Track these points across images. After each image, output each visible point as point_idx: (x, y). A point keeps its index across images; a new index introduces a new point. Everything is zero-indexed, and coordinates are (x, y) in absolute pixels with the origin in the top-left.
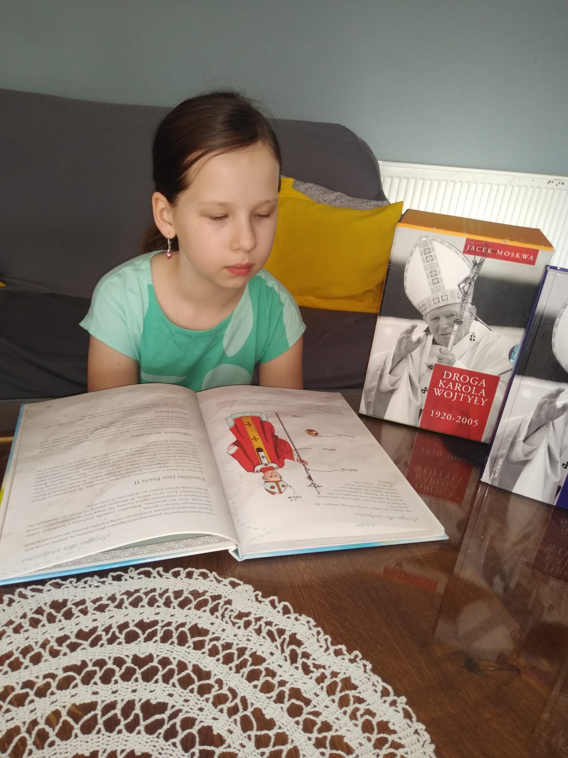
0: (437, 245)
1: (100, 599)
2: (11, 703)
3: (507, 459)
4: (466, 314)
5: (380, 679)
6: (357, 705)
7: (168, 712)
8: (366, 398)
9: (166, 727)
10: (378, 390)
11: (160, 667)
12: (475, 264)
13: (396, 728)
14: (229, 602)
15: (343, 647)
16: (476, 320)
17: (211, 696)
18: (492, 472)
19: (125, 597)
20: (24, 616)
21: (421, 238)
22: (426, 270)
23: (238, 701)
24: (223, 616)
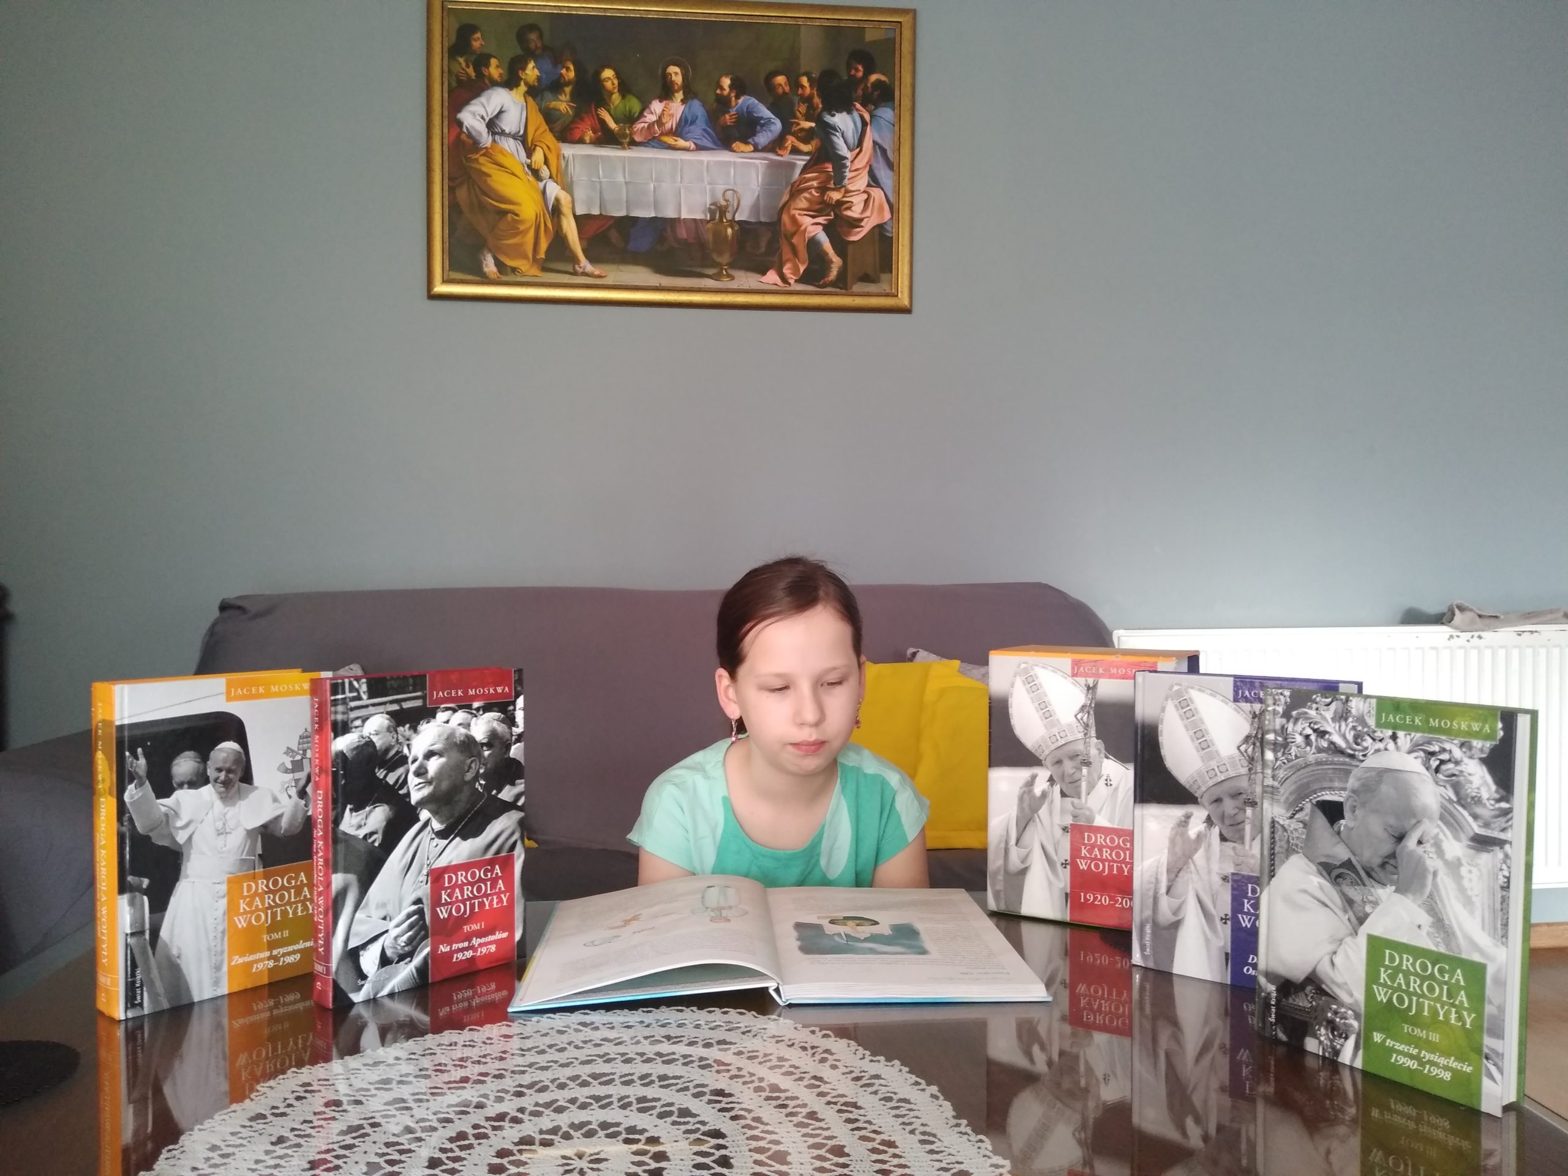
0: (1038, 671)
2: (536, 1069)
3: (1155, 925)
4: (1093, 752)
5: (913, 1077)
6: (880, 1088)
7: (684, 1080)
8: (993, 886)
9: (679, 1086)
10: (1006, 872)
11: (681, 1058)
12: (1089, 688)
13: (917, 1102)
14: (765, 1029)
15: (882, 1058)
16: (1107, 758)
17: (728, 1075)
18: (1143, 948)
20: (552, 1029)
21: (1020, 665)
22: (1033, 702)
23: (755, 1078)
24: (754, 1036)
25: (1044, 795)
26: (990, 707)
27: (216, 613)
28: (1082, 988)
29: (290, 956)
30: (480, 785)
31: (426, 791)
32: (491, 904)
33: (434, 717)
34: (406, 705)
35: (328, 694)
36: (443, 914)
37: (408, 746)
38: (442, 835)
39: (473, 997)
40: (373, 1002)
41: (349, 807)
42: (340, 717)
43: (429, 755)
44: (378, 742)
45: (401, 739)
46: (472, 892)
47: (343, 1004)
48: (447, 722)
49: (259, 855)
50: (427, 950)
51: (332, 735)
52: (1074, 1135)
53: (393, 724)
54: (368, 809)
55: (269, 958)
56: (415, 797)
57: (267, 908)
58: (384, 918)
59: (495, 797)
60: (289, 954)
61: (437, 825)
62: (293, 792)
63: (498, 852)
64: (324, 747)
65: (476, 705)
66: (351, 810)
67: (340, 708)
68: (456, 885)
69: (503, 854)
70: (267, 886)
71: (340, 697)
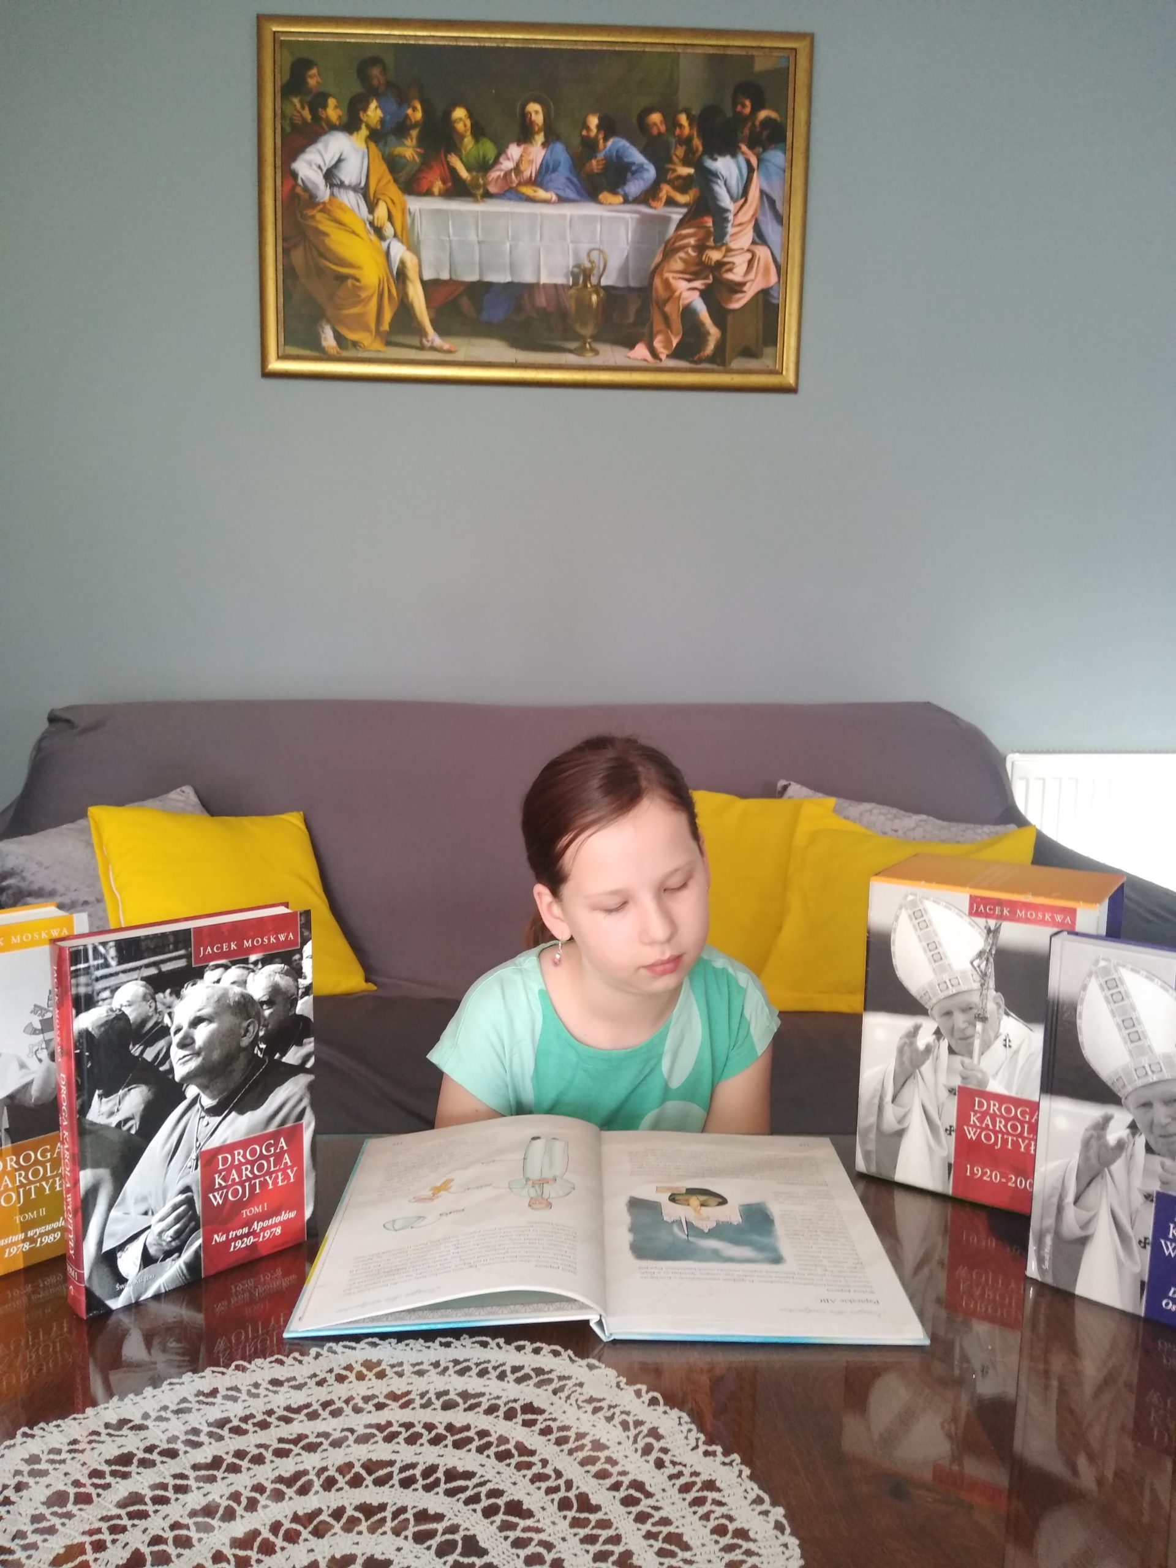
0: (929, 905)
1: (422, 1363)
2: (303, 1448)
3: (1058, 1236)
4: (991, 1006)
5: (755, 1487)
6: (714, 1507)
7: (475, 1481)
8: (863, 1145)
9: (469, 1493)
10: (880, 1131)
11: (476, 1438)
12: (989, 931)
13: (758, 1537)
14: (581, 1385)
15: (718, 1449)
16: (1008, 1015)
17: (529, 1473)
18: (1040, 1260)
19: (451, 1365)
20: (331, 1371)
21: (906, 896)
22: (920, 941)
23: (561, 1482)
24: (568, 1398)
25: (928, 1049)
26: (868, 943)
27: (44, 725)
28: (962, 1272)
29: (48, 1236)
30: (261, 1049)
31: (194, 1064)
32: (275, 1183)
33: (201, 977)
34: (165, 968)
35: (68, 963)
36: (217, 1199)
37: (170, 1014)
38: (213, 1111)
39: (256, 1287)
40: (135, 1307)
41: (97, 1092)
42: (82, 990)
43: (196, 1022)
44: (132, 1014)
45: (160, 1007)
46: (252, 1172)
47: (98, 1312)
48: (218, 981)
49: (6, 1130)
50: (200, 1242)
51: (74, 1012)
52: (943, 1427)
53: (151, 990)
54: (121, 1092)
55: (24, 1241)
56: (180, 1073)
57: (19, 1187)
58: (146, 1213)
59: (279, 1061)
60: (48, 1233)
61: (207, 1102)
62: (44, 1054)
63: (283, 1123)
64: (66, 1024)
65: (253, 958)
66: (100, 1096)
67: (83, 979)
68: (232, 1166)
69: (289, 1125)
70: (17, 1162)
71: (82, 966)
